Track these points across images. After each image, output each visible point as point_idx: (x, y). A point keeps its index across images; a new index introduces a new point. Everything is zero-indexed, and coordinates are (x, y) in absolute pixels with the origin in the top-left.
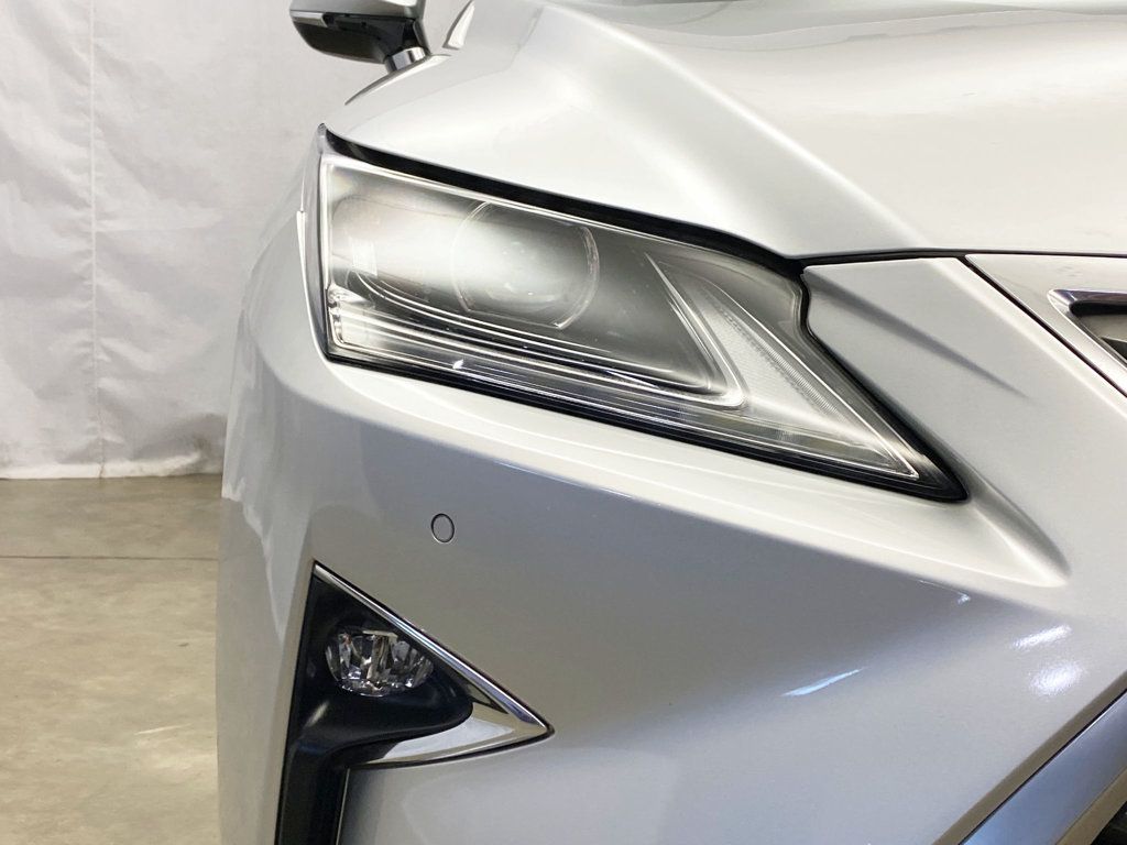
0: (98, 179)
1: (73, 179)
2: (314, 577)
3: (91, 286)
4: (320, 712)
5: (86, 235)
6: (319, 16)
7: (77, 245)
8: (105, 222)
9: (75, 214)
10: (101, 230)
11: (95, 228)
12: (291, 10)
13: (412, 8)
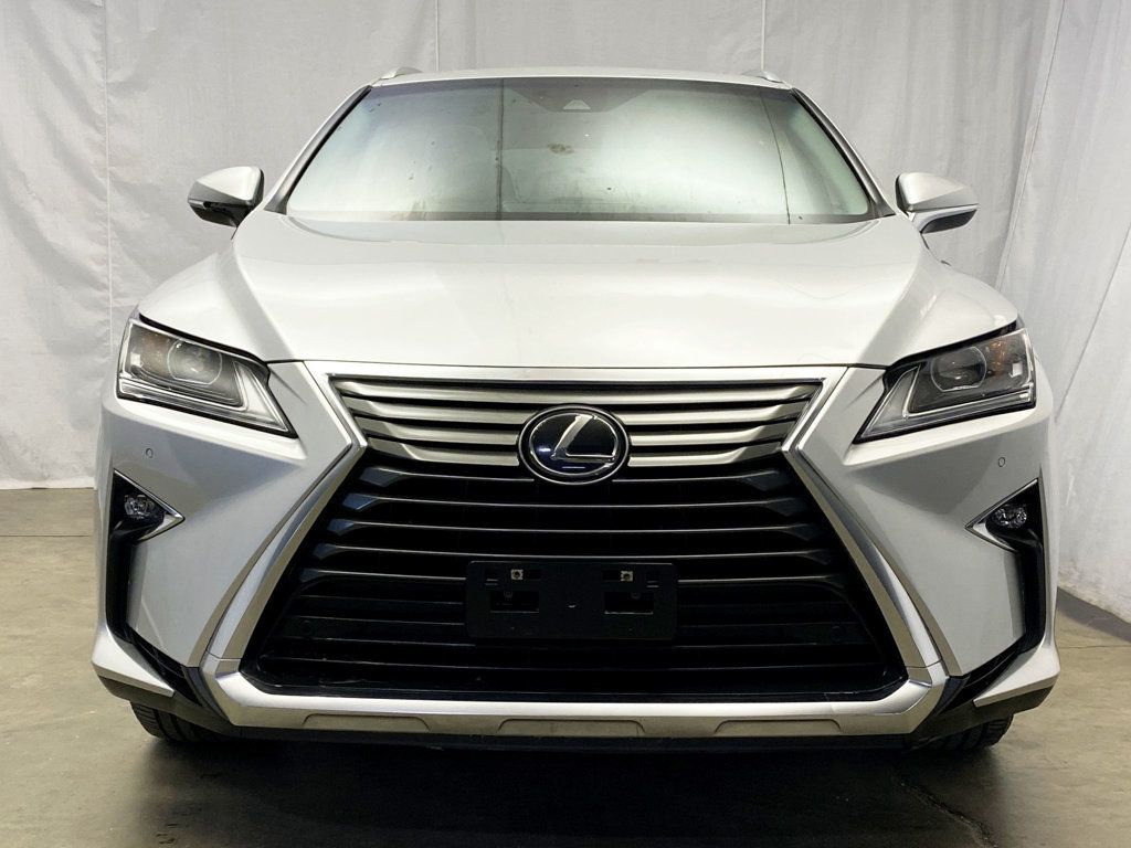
0: (115, 268)
1: (95, 268)
2: (115, 474)
3: (109, 346)
4: (120, 524)
5: (105, 309)
6: (201, 203)
7: (101, 317)
8: (119, 299)
9: (98, 294)
10: (118, 305)
11: (112, 304)
12: (189, 199)
13: (250, 201)
